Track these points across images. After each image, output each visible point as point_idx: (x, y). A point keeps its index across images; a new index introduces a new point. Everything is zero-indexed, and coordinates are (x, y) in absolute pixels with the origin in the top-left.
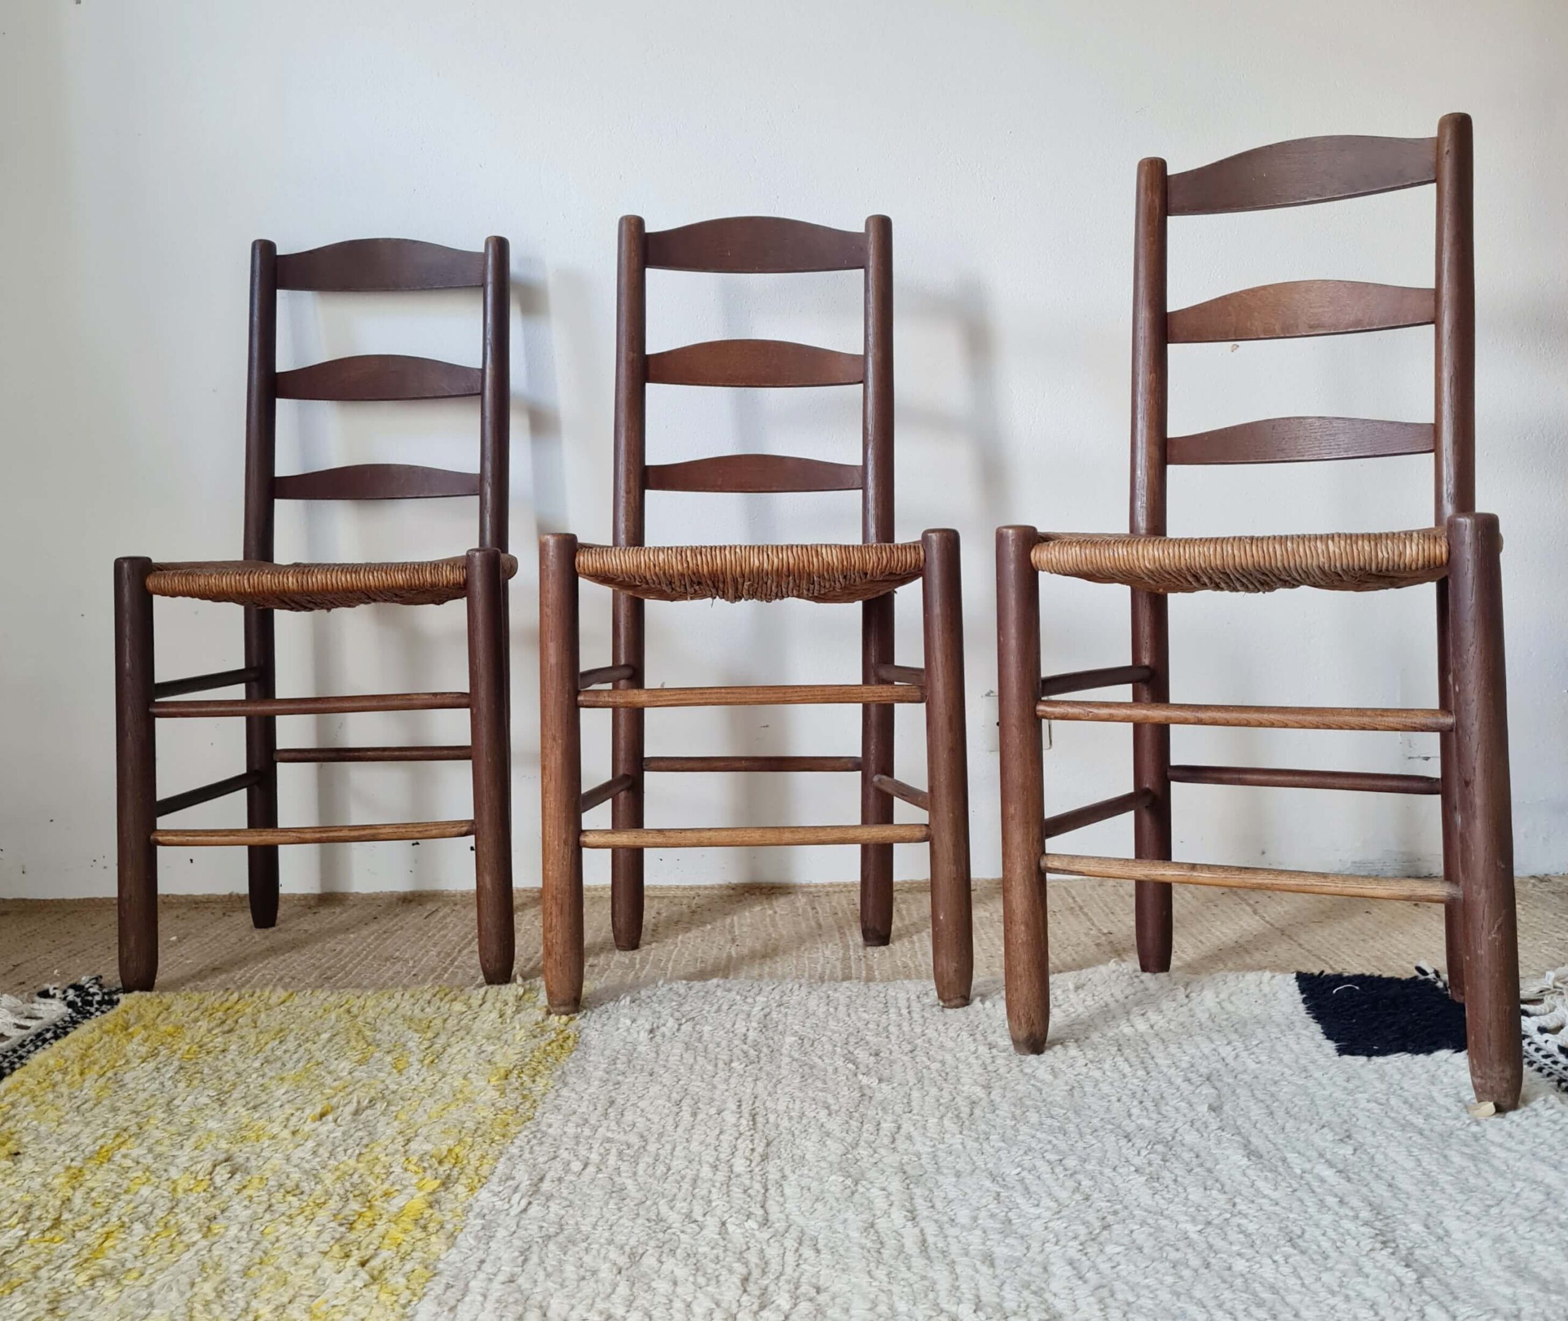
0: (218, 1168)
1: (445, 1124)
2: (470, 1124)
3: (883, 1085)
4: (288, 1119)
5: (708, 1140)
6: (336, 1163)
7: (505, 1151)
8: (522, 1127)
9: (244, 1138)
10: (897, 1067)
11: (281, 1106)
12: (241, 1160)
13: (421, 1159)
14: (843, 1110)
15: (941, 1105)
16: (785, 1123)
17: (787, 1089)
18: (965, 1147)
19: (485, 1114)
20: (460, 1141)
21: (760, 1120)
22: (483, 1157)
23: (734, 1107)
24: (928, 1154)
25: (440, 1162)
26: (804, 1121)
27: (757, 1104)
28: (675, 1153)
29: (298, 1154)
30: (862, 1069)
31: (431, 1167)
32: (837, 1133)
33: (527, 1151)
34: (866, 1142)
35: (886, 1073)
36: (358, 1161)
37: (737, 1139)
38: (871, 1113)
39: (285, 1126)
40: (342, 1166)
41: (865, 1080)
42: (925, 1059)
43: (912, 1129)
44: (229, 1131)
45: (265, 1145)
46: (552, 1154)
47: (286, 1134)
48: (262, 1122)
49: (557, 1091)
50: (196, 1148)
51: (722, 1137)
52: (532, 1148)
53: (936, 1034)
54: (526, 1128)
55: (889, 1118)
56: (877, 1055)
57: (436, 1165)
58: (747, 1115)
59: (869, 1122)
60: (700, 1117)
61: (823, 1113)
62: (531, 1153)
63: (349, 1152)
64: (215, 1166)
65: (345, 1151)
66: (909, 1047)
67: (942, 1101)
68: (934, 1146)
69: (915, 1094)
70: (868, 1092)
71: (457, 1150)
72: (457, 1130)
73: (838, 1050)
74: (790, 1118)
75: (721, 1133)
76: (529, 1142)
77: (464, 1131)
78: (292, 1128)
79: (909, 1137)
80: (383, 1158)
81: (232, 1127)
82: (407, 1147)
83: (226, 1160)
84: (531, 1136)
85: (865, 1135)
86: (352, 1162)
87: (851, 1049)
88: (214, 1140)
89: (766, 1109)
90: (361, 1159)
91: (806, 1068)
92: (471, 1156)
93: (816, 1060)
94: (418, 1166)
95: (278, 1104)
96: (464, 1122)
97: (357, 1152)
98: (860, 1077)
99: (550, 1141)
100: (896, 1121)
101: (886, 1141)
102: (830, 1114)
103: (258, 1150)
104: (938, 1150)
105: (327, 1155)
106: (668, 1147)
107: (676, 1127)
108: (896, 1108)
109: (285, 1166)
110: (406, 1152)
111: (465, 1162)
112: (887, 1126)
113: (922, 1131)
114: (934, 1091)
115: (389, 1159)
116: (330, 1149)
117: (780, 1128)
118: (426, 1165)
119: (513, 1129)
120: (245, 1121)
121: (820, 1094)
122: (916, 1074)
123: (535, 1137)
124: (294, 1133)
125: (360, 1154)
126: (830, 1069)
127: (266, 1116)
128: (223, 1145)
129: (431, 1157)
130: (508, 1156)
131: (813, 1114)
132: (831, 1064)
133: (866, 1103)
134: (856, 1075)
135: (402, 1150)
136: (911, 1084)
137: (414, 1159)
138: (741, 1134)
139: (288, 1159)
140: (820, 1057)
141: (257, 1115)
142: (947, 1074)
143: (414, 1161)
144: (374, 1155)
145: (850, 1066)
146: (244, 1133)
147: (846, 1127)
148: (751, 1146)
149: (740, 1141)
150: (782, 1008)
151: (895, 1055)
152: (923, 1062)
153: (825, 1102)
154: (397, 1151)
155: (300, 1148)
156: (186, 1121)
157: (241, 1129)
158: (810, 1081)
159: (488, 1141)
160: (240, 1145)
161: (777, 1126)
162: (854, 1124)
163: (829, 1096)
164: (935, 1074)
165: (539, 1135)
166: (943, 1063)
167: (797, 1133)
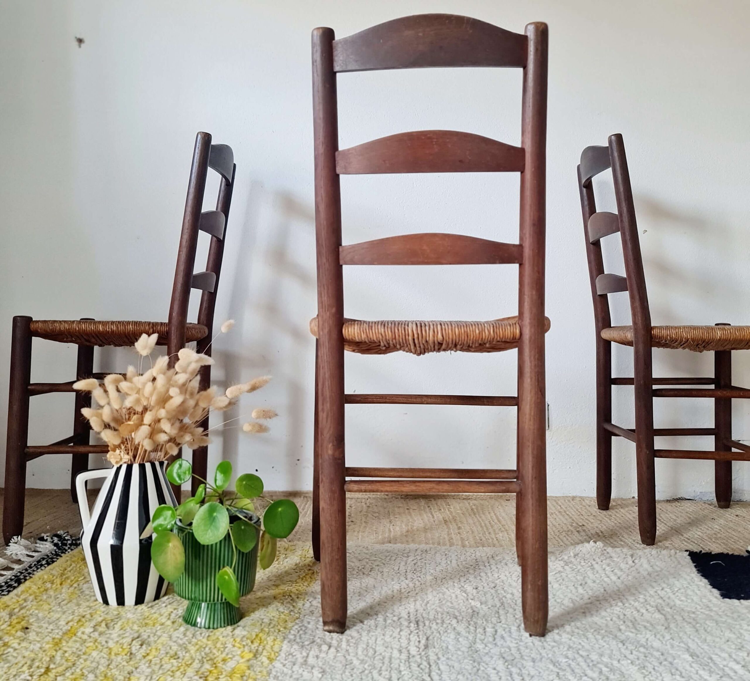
0: (134, 642)
1: (253, 620)
2: (266, 620)
3: (483, 606)
4: (170, 615)
5: (394, 635)
6: (196, 641)
7: (286, 637)
8: (293, 624)
9: (146, 624)
10: (488, 596)
11: (166, 606)
12: (145, 637)
13: (242, 640)
14: (465, 619)
15: (516, 619)
16: (434, 626)
17: (433, 607)
18: (534, 645)
19: (274, 615)
20: (262, 630)
21: (421, 624)
22: (275, 640)
23: (406, 617)
24: (515, 647)
25: (252, 642)
26: (445, 626)
27: (418, 615)
28: (377, 642)
29: (175, 634)
30: (471, 596)
31: (247, 645)
32: (464, 633)
33: (298, 638)
34: (481, 640)
35: (484, 599)
36: (208, 640)
37: (410, 634)
38: (480, 622)
39: (169, 619)
40: (199, 642)
41: (473, 603)
42: (502, 592)
43: (503, 633)
44: (138, 620)
45: (158, 629)
46: (311, 640)
47: (169, 623)
48: (155, 616)
49: (310, 602)
50: (121, 629)
51: (401, 633)
52: (300, 635)
53: (505, 578)
54: (297, 624)
55: (490, 625)
56: (476, 588)
57: (250, 644)
58: (414, 622)
59: (480, 627)
60: (389, 621)
61: (454, 621)
62: (300, 638)
63: (203, 635)
64: (133, 640)
65: (201, 634)
66: (493, 585)
67: (516, 616)
68: (517, 643)
69: (501, 612)
70: (475, 609)
71: (261, 635)
72: (259, 623)
73: (456, 584)
74: (437, 624)
75: (401, 630)
76: (298, 632)
77: (263, 625)
78: (172, 620)
79: (502, 637)
80: (221, 638)
81: (140, 618)
82: (233, 633)
83: (138, 637)
84: (299, 629)
85: (479, 635)
86: (205, 640)
87: (463, 584)
88: (131, 625)
89: (423, 618)
90: (209, 638)
91: (440, 594)
92: (268, 639)
93: (445, 590)
94: (240, 644)
95: (164, 605)
96: (263, 619)
97: (207, 635)
98: (470, 601)
99: (310, 632)
100: (494, 628)
101: (491, 639)
102: (458, 622)
103: (154, 631)
104: (520, 645)
105: (191, 636)
106: (373, 638)
107: (376, 627)
108: (492, 619)
109: (169, 642)
110: (233, 635)
111: (265, 642)
112: (489, 630)
113: (509, 634)
114: (511, 610)
115: (224, 639)
116: (193, 632)
117: (433, 629)
118: (244, 643)
119: (290, 625)
120: (147, 614)
121: (451, 610)
122: (500, 600)
123: (301, 629)
124: (173, 623)
125: (209, 636)
126: (454, 596)
127: (158, 612)
128: (136, 627)
129: (247, 639)
130: (288, 640)
131: (449, 622)
132: (453, 593)
133: (476, 616)
134: (467, 600)
135: (231, 634)
136: (498, 606)
137: (238, 640)
138: (411, 632)
139: (170, 637)
140: (447, 588)
141: (153, 611)
142: (516, 601)
143: (238, 641)
144: (216, 637)
145: (464, 594)
146: (147, 621)
147: (468, 629)
148: (418, 640)
149: (412, 636)
150: (423, 560)
151: (486, 589)
152: (501, 593)
153: (454, 614)
154: (228, 635)
155: (177, 631)
156: (115, 613)
157: (145, 619)
158: (444, 602)
159: (277, 631)
160: (144, 628)
161: (431, 628)
162: (472, 628)
163: (456, 611)
164: (509, 601)
165: (304, 628)
166: (512, 594)
167: (442, 632)
